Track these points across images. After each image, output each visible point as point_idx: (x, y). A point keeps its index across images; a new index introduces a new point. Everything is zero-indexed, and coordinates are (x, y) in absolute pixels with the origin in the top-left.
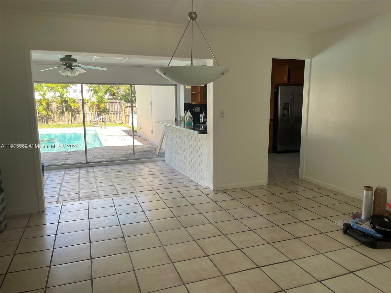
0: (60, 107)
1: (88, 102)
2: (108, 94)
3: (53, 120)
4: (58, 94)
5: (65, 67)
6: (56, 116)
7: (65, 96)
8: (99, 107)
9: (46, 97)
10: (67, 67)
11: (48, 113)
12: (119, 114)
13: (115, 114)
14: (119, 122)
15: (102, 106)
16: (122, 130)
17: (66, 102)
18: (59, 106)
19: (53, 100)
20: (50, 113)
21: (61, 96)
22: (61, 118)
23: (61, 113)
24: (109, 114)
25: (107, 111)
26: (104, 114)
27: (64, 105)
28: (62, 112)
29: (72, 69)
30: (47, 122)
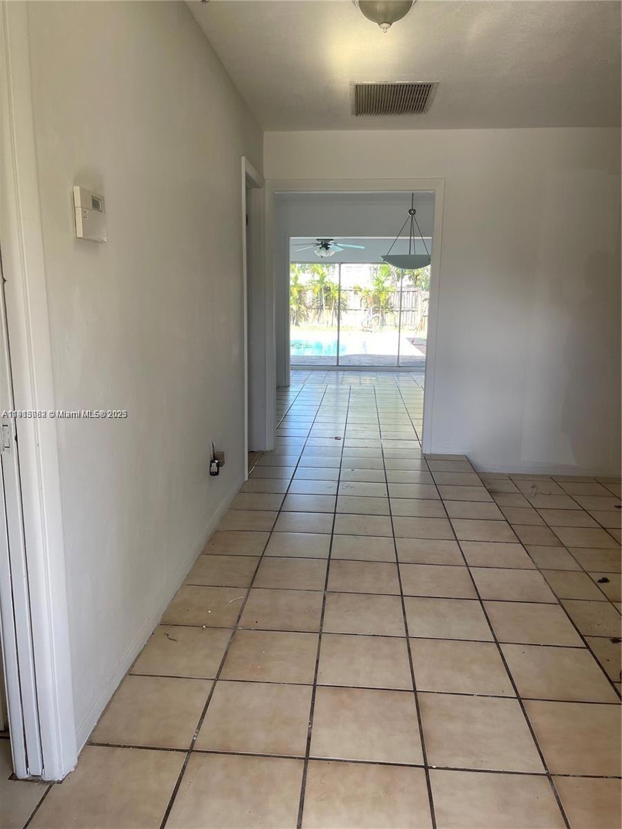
0: (317, 298)
1: (361, 290)
2: (406, 277)
3: (306, 320)
4: (317, 277)
5: (321, 246)
6: (311, 313)
7: (326, 280)
8: (376, 299)
9: (298, 282)
10: (323, 246)
11: (300, 308)
12: (411, 312)
13: (405, 312)
14: (410, 327)
15: (382, 297)
16: (407, 338)
17: (327, 290)
18: (316, 296)
19: (308, 287)
20: (302, 307)
21: (321, 281)
22: (317, 317)
23: (318, 308)
24: (395, 312)
25: (392, 308)
26: (387, 313)
27: (324, 295)
28: (320, 308)
29: (327, 248)
30: (297, 322)
